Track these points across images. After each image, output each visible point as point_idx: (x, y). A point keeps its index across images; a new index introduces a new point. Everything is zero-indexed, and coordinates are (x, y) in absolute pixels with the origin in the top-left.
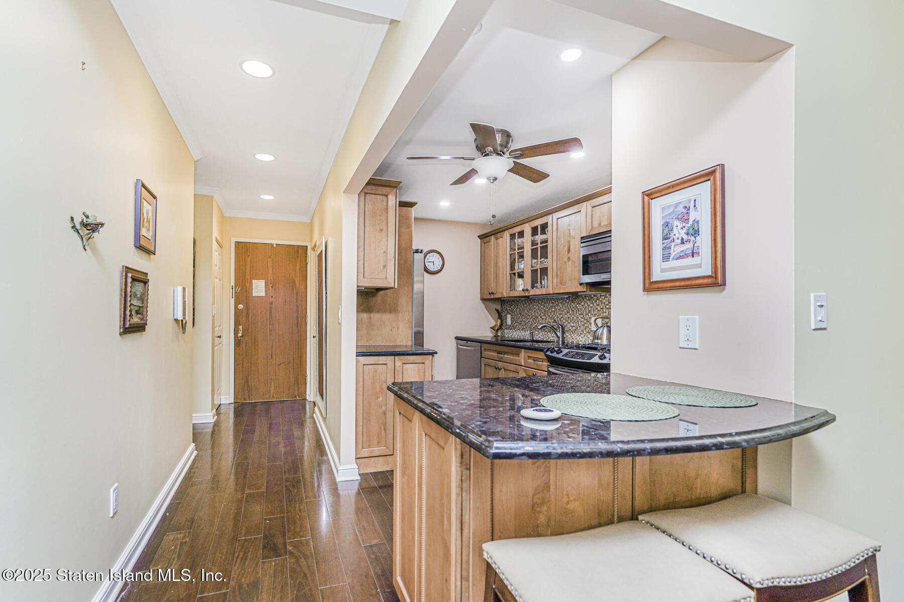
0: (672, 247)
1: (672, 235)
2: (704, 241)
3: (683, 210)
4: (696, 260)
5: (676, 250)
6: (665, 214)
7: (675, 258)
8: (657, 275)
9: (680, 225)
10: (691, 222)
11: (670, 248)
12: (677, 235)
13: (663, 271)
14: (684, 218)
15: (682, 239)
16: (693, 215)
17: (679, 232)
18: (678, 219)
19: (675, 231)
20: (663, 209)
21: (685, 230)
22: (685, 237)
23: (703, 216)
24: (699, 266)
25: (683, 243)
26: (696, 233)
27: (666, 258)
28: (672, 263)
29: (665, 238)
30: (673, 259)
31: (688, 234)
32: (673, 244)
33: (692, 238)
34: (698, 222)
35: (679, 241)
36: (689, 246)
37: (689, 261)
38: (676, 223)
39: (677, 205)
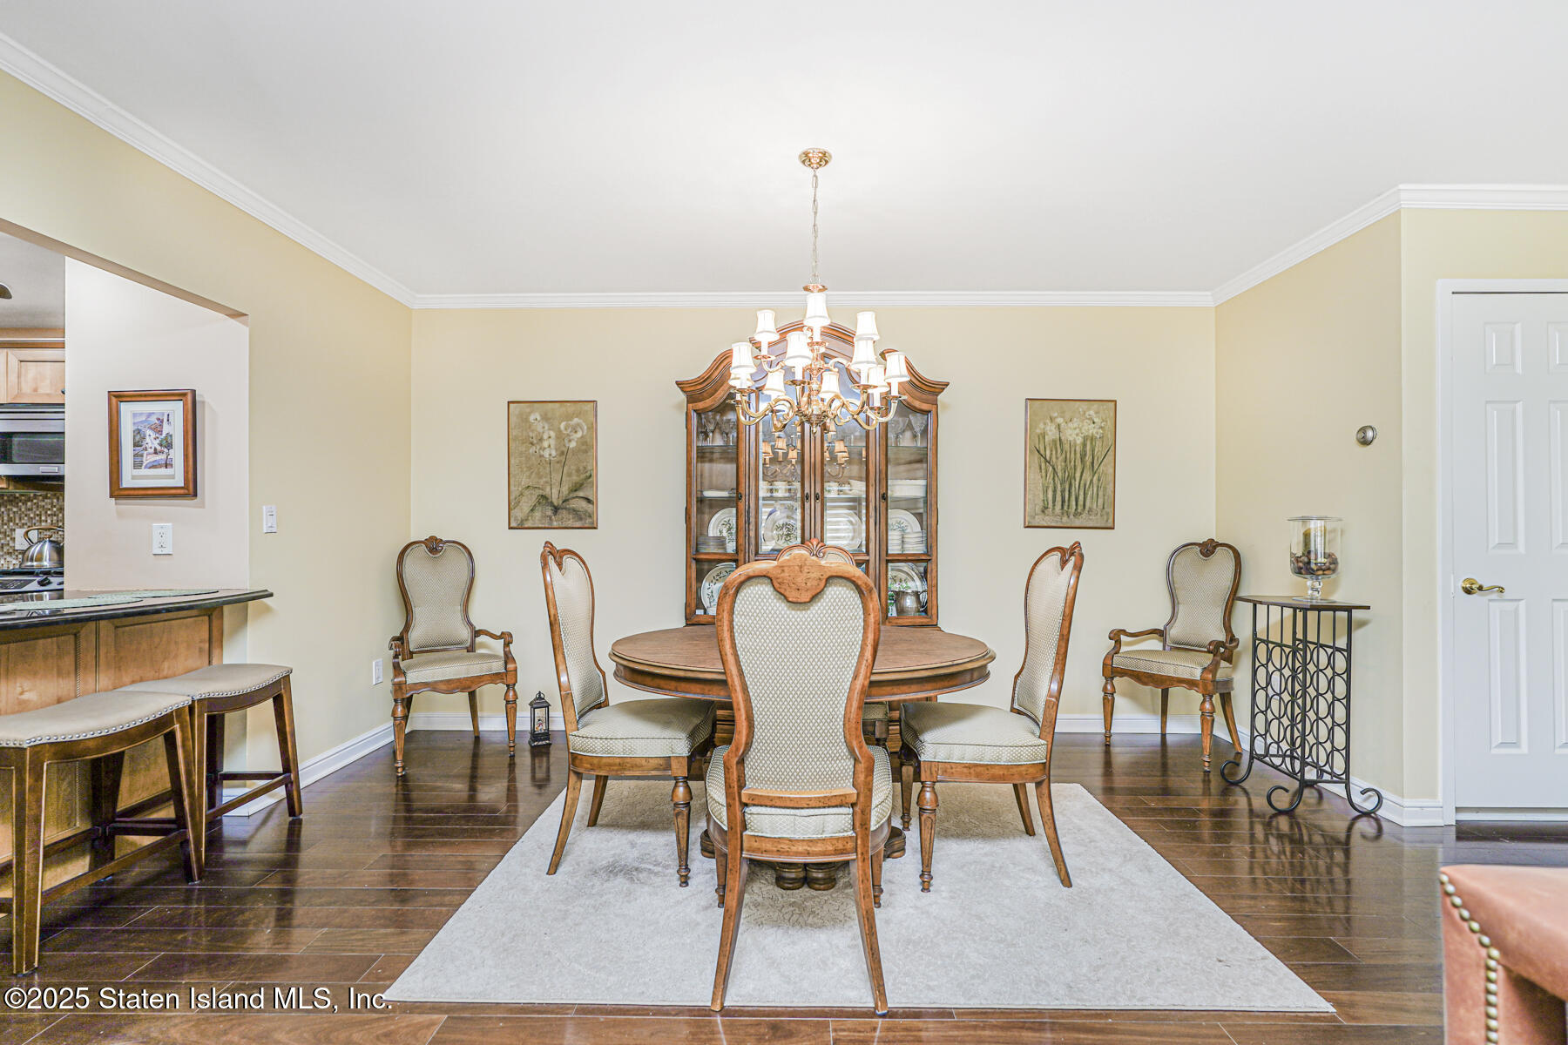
0: (145, 455)
1: (144, 443)
2: (177, 454)
3: (157, 421)
4: (169, 471)
5: (149, 458)
6: (136, 421)
7: (149, 466)
8: (127, 481)
9: (153, 436)
10: (164, 435)
11: (142, 456)
12: (150, 445)
13: (134, 477)
14: (158, 429)
15: (155, 449)
16: (166, 429)
17: (151, 441)
18: (150, 428)
19: (148, 440)
20: (135, 415)
21: (158, 441)
22: (159, 448)
23: (176, 429)
24: (173, 477)
25: (156, 452)
26: (169, 446)
27: (137, 465)
28: (143, 471)
29: (136, 445)
30: (145, 468)
31: (161, 445)
32: (146, 452)
33: (166, 450)
34: (171, 436)
35: (152, 450)
36: (162, 457)
37: (163, 471)
38: (149, 432)
39: (150, 415)
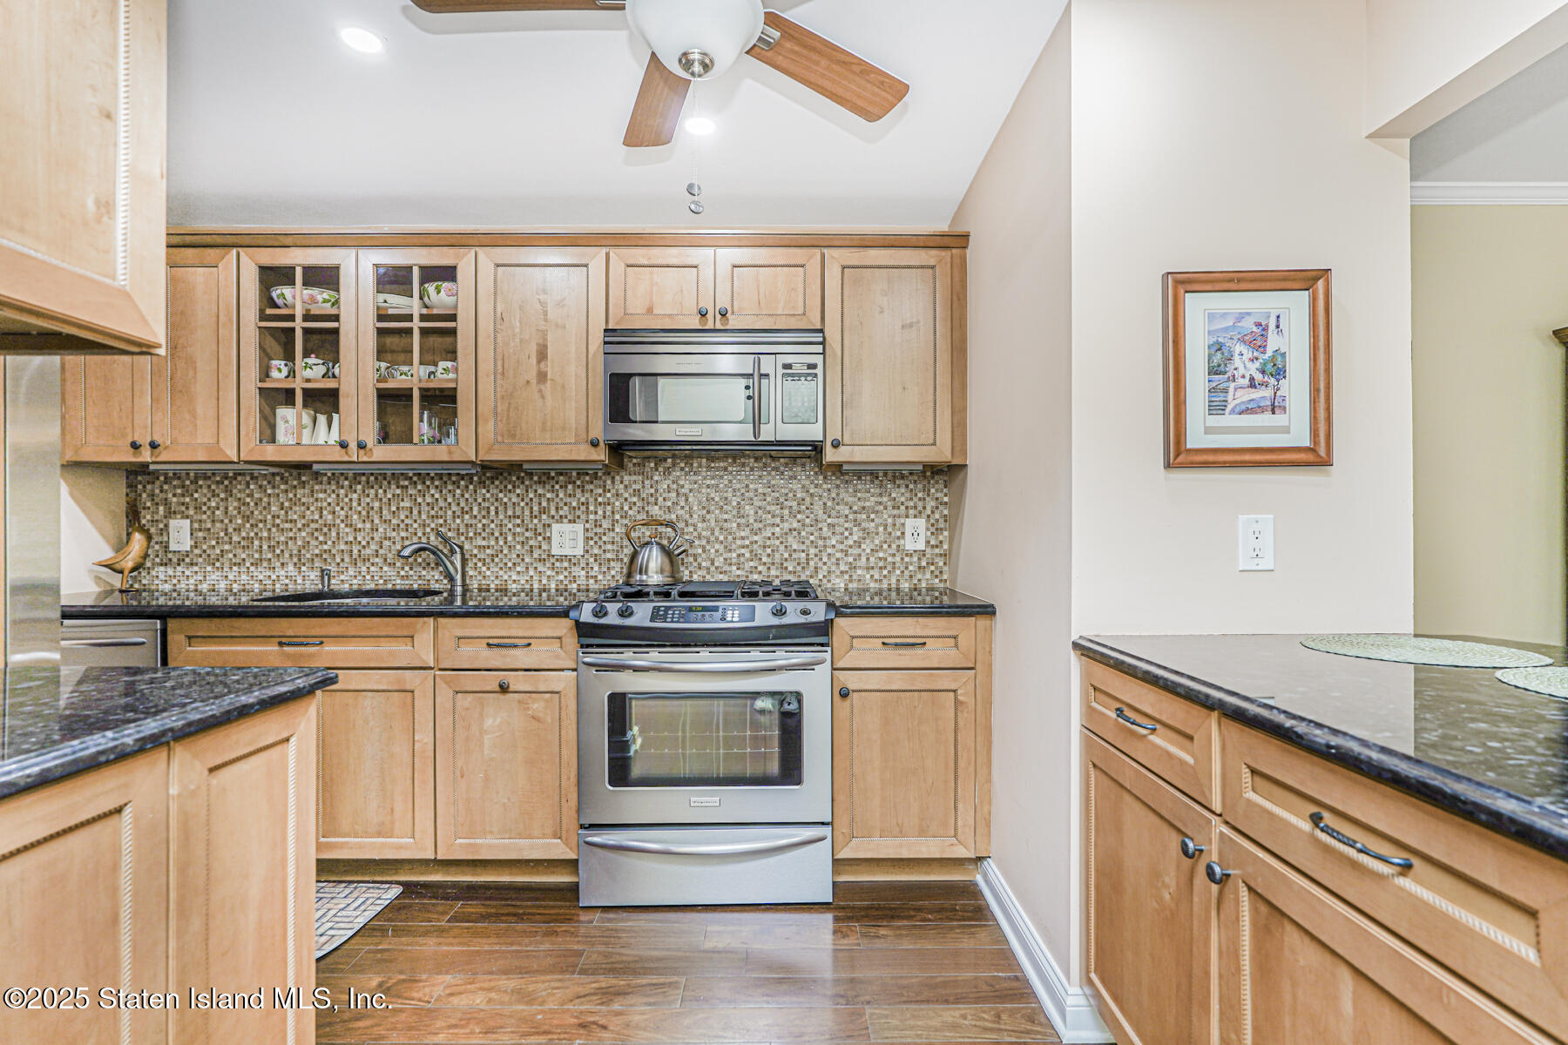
0: (1231, 390)
1: (1230, 368)
2: (1296, 387)
3: (1255, 329)
4: (1279, 419)
5: (1235, 397)
6: (1213, 328)
7: (1237, 410)
8: (1196, 438)
9: (1248, 354)
10: (1269, 353)
11: (1226, 391)
12: (1242, 371)
13: (1208, 430)
14: (1257, 341)
15: (1252, 379)
16: (1274, 342)
17: (1244, 364)
18: (1242, 340)
19: (1237, 362)
20: (1212, 317)
21: (1257, 364)
22: (1258, 377)
23: (1294, 343)
24: (1286, 430)
25: (1253, 384)
26: (1280, 373)
27: (1216, 408)
28: (1228, 420)
29: (1214, 371)
30: (1233, 412)
31: (1263, 372)
32: (1232, 385)
33: (1273, 381)
34: (1283, 355)
35: (1246, 382)
36: (1265, 393)
37: (1266, 419)
38: (1239, 348)
39: (1241, 317)
